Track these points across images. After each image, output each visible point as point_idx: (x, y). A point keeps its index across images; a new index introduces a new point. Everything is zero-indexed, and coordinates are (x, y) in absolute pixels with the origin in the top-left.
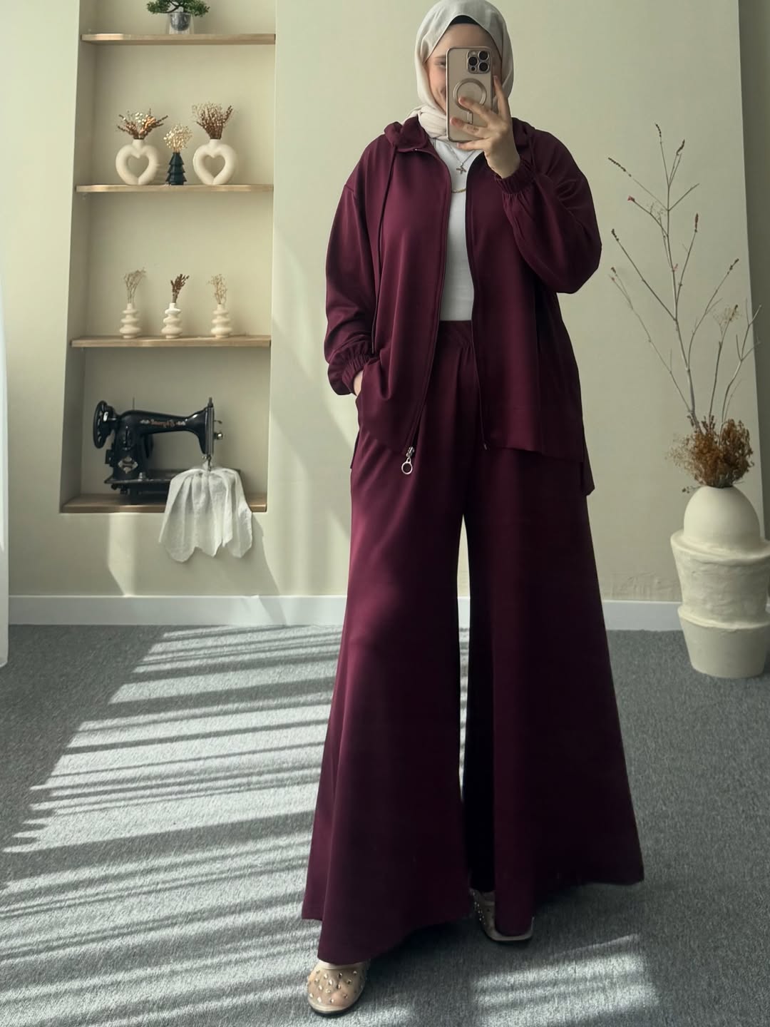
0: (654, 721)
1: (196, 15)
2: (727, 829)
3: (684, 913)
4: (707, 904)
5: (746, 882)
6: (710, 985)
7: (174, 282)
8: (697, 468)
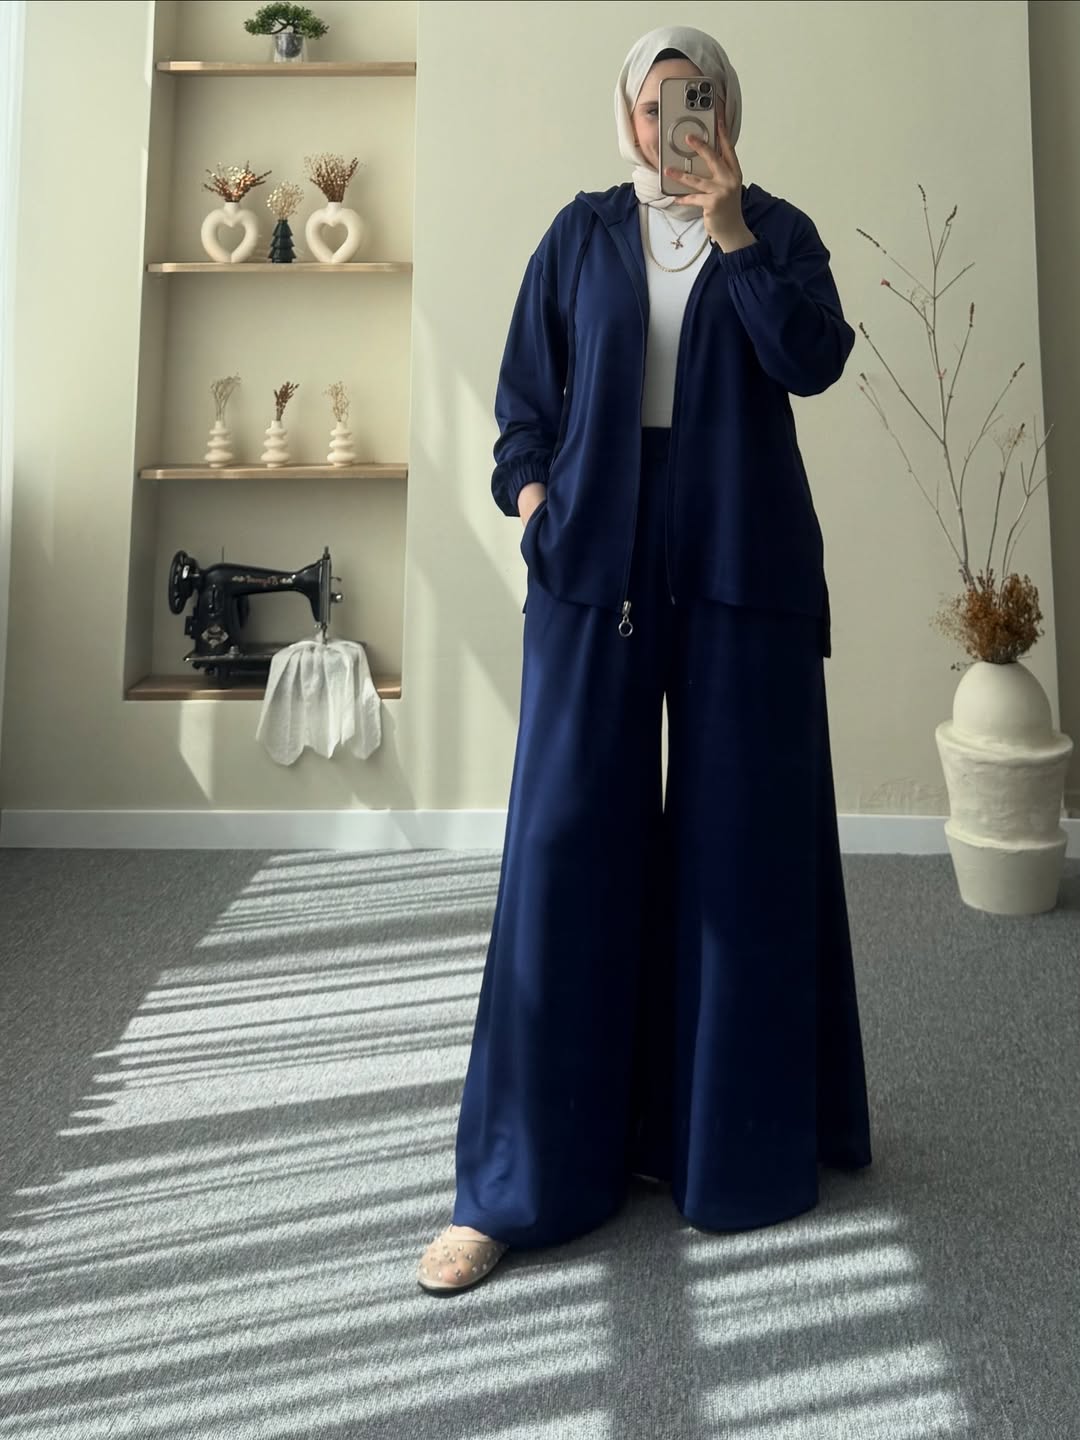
0: (909, 969)
1: (310, 37)
2: (999, 1107)
3: (939, 1211)
4: (970, 1200)
5: (1022, 1172)
6: (969, 1299)
7: (278, 393)
8: (970, 638)
